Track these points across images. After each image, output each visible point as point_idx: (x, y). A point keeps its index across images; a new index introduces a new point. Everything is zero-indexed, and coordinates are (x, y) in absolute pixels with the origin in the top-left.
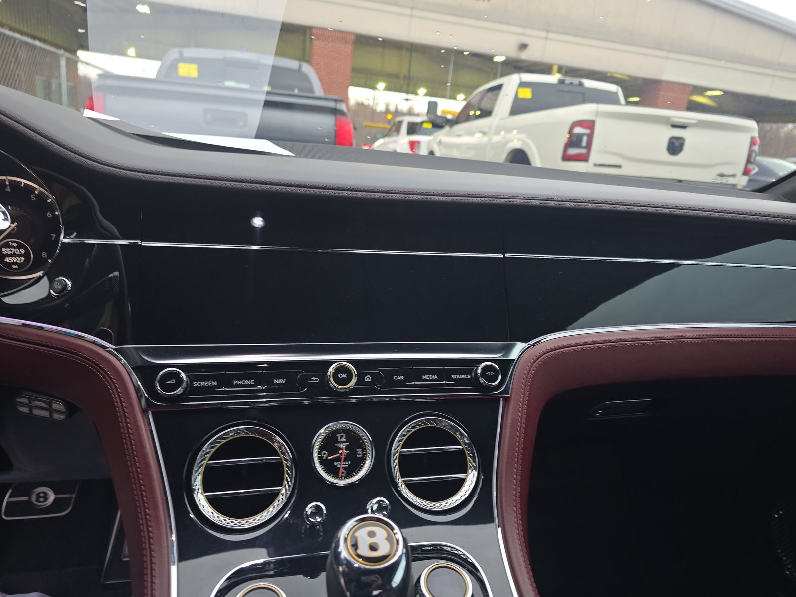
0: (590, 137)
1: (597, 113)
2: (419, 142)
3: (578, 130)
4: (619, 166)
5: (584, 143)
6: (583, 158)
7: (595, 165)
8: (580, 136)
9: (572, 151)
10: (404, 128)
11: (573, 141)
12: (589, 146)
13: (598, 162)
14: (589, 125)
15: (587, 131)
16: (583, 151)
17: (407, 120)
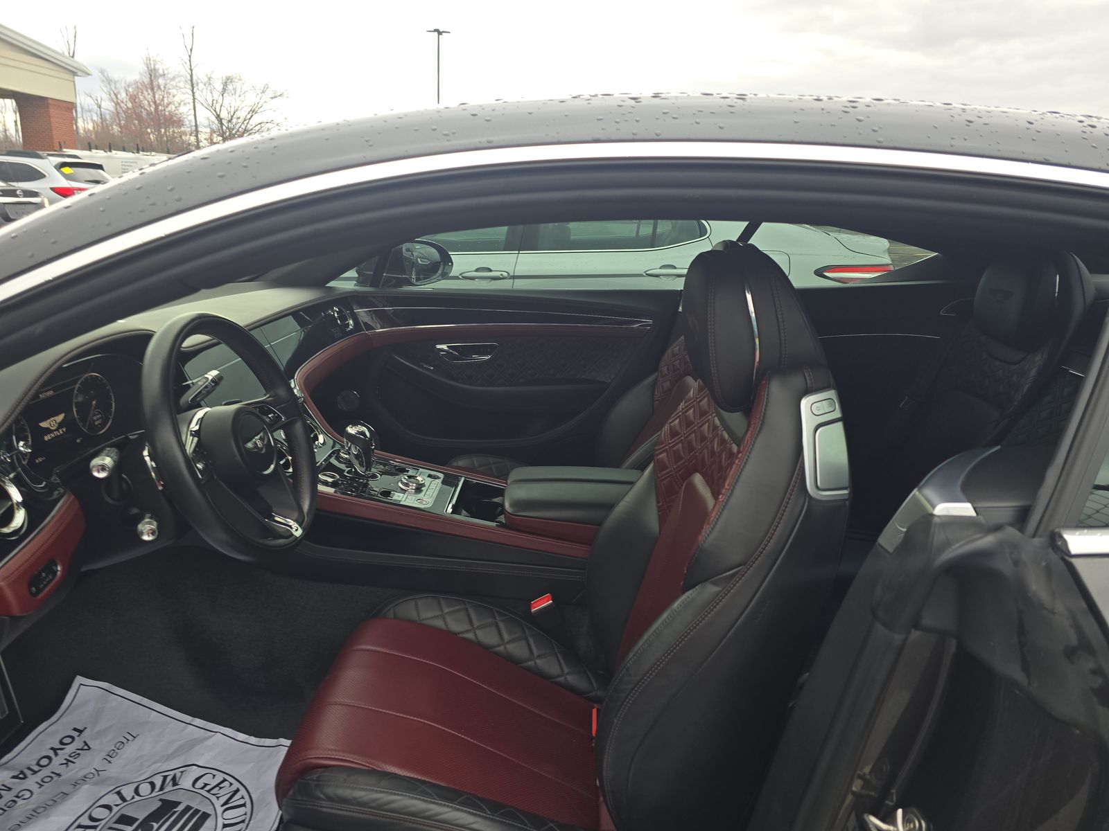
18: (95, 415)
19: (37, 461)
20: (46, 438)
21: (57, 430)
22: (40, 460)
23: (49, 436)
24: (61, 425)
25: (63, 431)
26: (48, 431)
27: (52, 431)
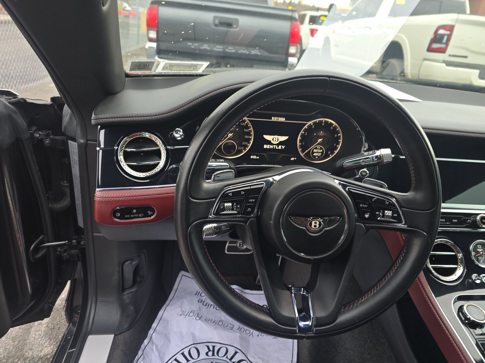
0: (449, 37)
1: (457, 20)
2: (317, 30)
3: (441, 32)
4: (466, 57)
5: (445, 41)
6: (442, 51)
7: (450, 55)
8: (442, 36)
9: (435, 46)
10: (307, 19)
11: (437, 38)
12: (447, 43)
13: (452, 54)
14: (451, 28)
15: (448, 33)
16: (443, 46)
17: (309, 13)
18: (316, 148)
19: (252, 157)
20: (265, 146)
21: (278, 145)
22: (255, 157)
23: (268, 146)
24: (281, 143)
25: (282, 147)
26: (269, 143)
27: (272, 144)
